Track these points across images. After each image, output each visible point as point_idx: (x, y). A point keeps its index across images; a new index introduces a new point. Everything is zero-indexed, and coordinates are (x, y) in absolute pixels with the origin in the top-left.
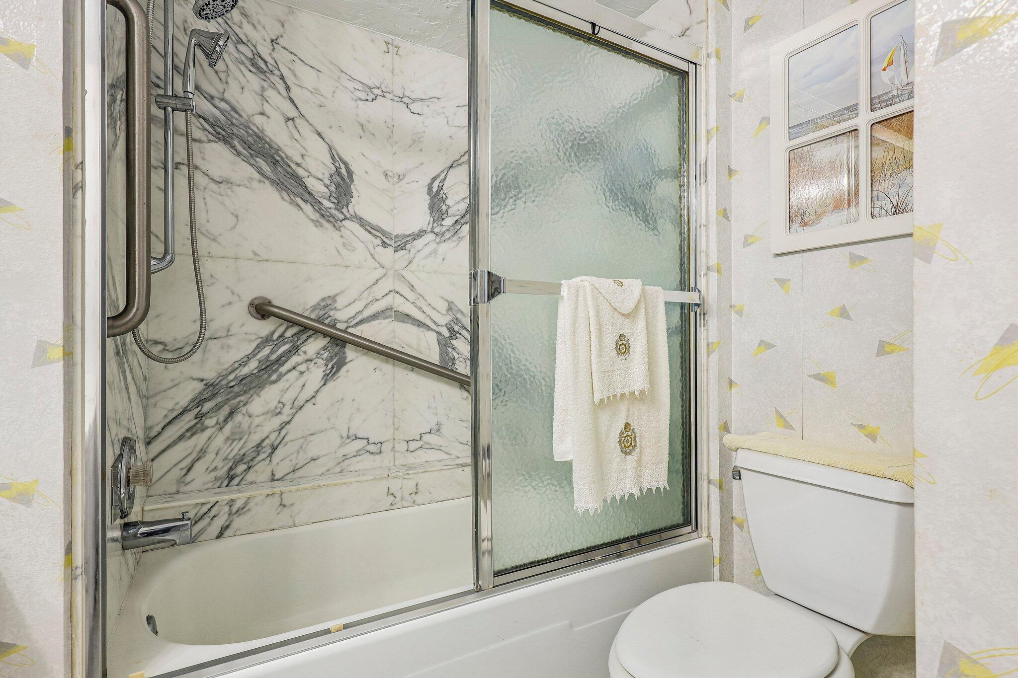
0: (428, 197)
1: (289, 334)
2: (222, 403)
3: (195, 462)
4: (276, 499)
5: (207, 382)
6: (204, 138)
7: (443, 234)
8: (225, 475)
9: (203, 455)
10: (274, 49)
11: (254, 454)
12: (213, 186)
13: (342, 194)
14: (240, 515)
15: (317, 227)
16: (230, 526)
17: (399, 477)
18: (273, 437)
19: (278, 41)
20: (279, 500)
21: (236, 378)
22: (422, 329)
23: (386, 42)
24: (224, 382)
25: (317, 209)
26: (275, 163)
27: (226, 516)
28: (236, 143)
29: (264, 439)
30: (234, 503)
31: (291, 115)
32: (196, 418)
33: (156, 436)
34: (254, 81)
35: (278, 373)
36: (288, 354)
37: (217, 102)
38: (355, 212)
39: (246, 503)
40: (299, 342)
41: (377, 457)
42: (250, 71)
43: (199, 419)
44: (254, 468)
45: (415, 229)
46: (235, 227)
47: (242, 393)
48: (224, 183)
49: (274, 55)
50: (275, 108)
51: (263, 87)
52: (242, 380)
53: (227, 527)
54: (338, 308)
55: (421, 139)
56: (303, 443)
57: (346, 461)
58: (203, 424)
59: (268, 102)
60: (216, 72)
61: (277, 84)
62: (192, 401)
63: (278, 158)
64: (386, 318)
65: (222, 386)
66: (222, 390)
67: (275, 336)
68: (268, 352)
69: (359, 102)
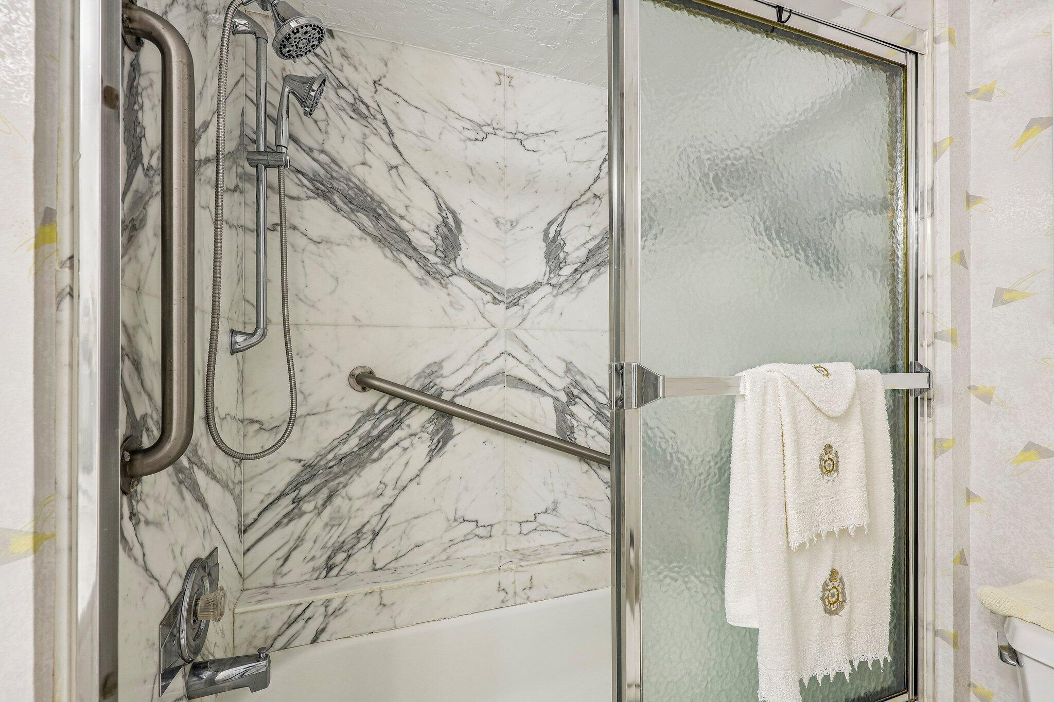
0: (544, 244)
1: (391, 406)
2: (321, 485)
3: (292, 551)
4: (375, 599)
5: (306, 462)
6: (303, 196)
7: (561, 285)
8: (323, 565)
9: (301, 543)
10: (377, 91)
11: (355, 541)
12: (312, 247)
13: (449, 247)
14: (337, 616)
15: (422, 286)
16: (326, 630)
17: (511, 570)
18: (374, 521)
19: (381, 82)
20: (379, 598)
21: (335, 457)
22: (537, 395)
23: (497, 73)
24: (323, 462)
25: (422, 265)
26: (378, 217)
27: (321, 618)
28: (336, 197)
29: (365, 524)
30: (330, 603)
31: (394, 164)
32: (293, 503)
33: (252, 523)
34: (355, 128)
35: (379, 450)
36: (391, 429)
37: (316, 154)
38: (463, 266)
39: (343, 604)
40: (403, 415)
41: (487, 542)
42: (351, 117)
43: (296, 504)
44: (353, 556)
45: (529, 281)
46: (334, 291)
47: (341, 473)
48: (324, 243)
49: (377, 97)
50: (377, 156)
51: (365, 135)
52: (341, 460)
53: (323, 630)
54: (444, 375)
55: (536, 179)
56: (407, 527)
57: (453, 546)
58: (300, 509)
59: (370, 151)
60: (316, 122)
61: (379, 130)
62: (289, 484)
63: (380, 212)
64: (498, 383)
65: (321, 466)
66: (321, 471)
67: (377, 410)
68: (370, 427)
69: (468, 142)
